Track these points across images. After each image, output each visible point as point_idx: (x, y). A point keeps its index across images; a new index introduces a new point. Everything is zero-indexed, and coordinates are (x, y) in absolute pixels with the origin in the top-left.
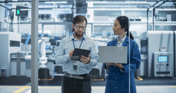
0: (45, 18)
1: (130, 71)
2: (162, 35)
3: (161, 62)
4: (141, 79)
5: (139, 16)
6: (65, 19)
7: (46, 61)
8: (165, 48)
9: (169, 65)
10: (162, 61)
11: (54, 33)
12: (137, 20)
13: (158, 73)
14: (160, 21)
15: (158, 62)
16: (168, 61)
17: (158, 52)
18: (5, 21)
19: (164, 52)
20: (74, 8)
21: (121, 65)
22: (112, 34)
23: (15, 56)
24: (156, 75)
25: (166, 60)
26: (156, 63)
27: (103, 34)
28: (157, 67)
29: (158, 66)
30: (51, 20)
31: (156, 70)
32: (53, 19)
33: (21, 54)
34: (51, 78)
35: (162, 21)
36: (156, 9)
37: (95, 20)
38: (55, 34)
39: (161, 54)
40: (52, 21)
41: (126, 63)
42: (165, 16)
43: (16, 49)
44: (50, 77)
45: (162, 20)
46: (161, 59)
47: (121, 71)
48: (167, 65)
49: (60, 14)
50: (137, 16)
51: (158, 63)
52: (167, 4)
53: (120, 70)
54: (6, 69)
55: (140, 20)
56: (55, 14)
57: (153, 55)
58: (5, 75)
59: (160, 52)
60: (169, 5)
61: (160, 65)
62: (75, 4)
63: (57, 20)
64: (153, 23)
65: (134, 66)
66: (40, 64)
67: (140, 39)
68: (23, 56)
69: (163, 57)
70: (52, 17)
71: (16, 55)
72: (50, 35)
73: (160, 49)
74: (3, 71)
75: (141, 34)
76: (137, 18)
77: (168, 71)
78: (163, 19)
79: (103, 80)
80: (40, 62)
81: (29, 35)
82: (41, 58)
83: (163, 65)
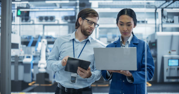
0: (49, 20)
2: (172, 37)
3: (171, 66)
4: (150, 85)
5: (146, 18)
6: (69, 21)
8: (175, 51)
11: (58, 35)
12: (143, 22)
13: (168, 78)
14: (167, 23)
15: (168, 65)
17: (168, 55)
19: (174, 55)
20: (77, 8)
22: (117, 37)
23: (13, 59)
24: (166, 80)
25: (177, 64)
26: (166, 67)
27: (108, 36)
28: (167, 71)
29: (169, 70)
30: (55, 21)
31: (166, 74)
32: (58, 20)
33: (19, 57)
34: (51, 83)
35: (169, 23)
36: (165, 9)
39: (172, 57)
42: (172, 18)
43: (14, 51)
46: (172, 63)
48: (178, 69)
49: (64, 16)
50: (143, 18)
51: (168, 68)
55: (146, 22)
56: (59, 16)
57: (163, 58)
59: (170, 55)
61: (171, 69)
62: (78, 4)
63: (61, 22)
64: (162, 24)
66: (39, 68)
68: (21, 59)
69: (173, 61)
70: (56, 18)
73: (170, 52)
78: (170, 21)
79: (107, 85)
80: (39, 66)
81: (32, 37)
82: (40, 62)
83: (174, 70)
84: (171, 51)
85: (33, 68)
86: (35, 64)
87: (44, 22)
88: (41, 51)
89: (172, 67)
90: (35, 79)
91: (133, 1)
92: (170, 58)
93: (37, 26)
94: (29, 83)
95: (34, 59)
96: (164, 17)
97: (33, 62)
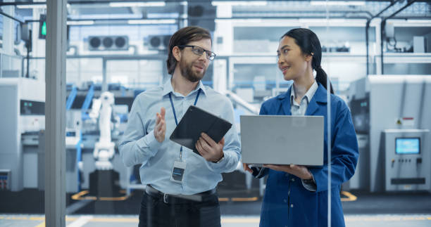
0: (114, 47)
1: (332, 185)
2: (405, 85)
3: (402, 154)
4: (353, 198)
5: (345, 41)
6: (162, 47)
7: (112, 152)
8: (411, 119)
9: (424, 161)
10: (405, 151)
11: (136, 81)
12: (339, 50)
13: (394, 181)
14: (397, 52)
15: (396, 153)
16: (420, 152)
17: (395, 128)
18: (17, 52)
19: (410, 128)
20: (183, 19)
21: (305, 170)
22: (278, 86)
23: (34, 139)
24: (389, 187)
25: (416, 150)
27: (255, 86)
28: (392, 166)
29: (396, 163)
30: (127, 49)
31: (390, 173)
32: (135, 47)
34: (124, 195)
35: (401, 52)
36: (388, 21)
37: (235, 49)
38: (139, 83)
39: (404, 133)
40: (131, 52)
41: (321, 163)
42: (409, 41)
43: (36, 120)
44: (122, 192)
45: (400, 49)
46: (403, 146)
47: (306, 186)
48: (419, 161)
49: (150, 36)
50: (340, 41)
51: (396, 158)
52: (413, 11)
53: (303, 184)
54: (10, 172)
55: (346, 50)
56: (137, 36)
57: (383, 136)
58: (8, 187)
59: (400, 128)
60: (418, 13)
61: (401, 161)
62: (186, 10)
63: (143, 51)
64: (382, 56)
65: (343, 170)
66: (96, 159)
67: (348, 98)
69: (407, 142)
70: (131, 42)
71: (37, 137)
72: (127, 86)
74: (3, 176)
75: (351, 83)
76: (340, 46)
77: (422, 176)
78: (405, 49)
79: (255, 199)
80: (96, 154)
81: (74, 87)
82: (98, 145)
83: (408, 162)
84: (401, 120)
85: (81, 160)
86: (87, 151)
87: (102, 51)
88: (98, 120)
89: (405, 157)
90: (86, 185)
91: (313, 3)
92: (400, 136)
93: (84, 62)
94: (74, 194)
95: (84, 139)
96: (388, 40)
97: (82, 146)
